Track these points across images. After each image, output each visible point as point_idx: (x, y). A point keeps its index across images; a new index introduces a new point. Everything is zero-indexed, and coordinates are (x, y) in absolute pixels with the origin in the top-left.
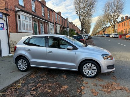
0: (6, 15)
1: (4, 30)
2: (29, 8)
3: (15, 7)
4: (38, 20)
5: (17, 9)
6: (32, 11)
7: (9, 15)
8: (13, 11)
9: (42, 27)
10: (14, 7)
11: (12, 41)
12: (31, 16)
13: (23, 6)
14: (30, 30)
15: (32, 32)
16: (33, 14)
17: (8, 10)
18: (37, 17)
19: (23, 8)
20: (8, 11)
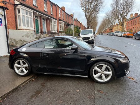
0: (4, 8)
1: (2, 26)
3: (14, 0)
5: (16, 2)
6: (33, 5)
7: (8, 9)
8: (12, 4)
9: (44, 23)
11: (11, 39)
12: (32, 11)
14: (31, 27)
15: (34, 29)
17: (6, 3)
18: (38, 12)
19: (23, 1)
20: (5, 4)
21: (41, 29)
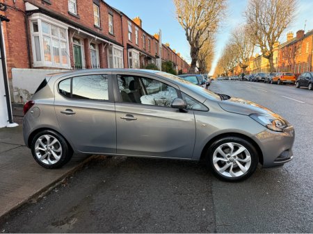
2: (60, 5)
3: (25, 2)
4: (85, 37)
5: (29, 7)
6: (69, 13)
7: (8, 20)
8: (20, 11)
9: (94, 54)
10: (21, 1)
11: (18, 90)
12: (66, 26)
14: (65, 62)
15: (70, 67)
16: (73, 20)
17: (5, 8)
18: (81, 29)
19: (45, 5)
20: (4, 10)
21: (87, 67)
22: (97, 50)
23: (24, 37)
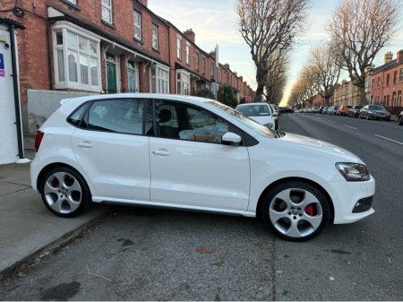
1: (3, 76)
2: (91, 12)
3: (48, 7)
4: (122, 53)
6: (102, 21)
8: (41, 17)
9: (132, 75)
10: (43, 6)
11: (33, 115)
12: (98, 38)
13: (75, 3)
15: (101, 90)
16: (107, 30)
17: (23, 14)
18: (117, 42)
19: (73, 11)
20: (21, 16)
21: (124, 90)
22: (136, 69)
23: (44, 51)
